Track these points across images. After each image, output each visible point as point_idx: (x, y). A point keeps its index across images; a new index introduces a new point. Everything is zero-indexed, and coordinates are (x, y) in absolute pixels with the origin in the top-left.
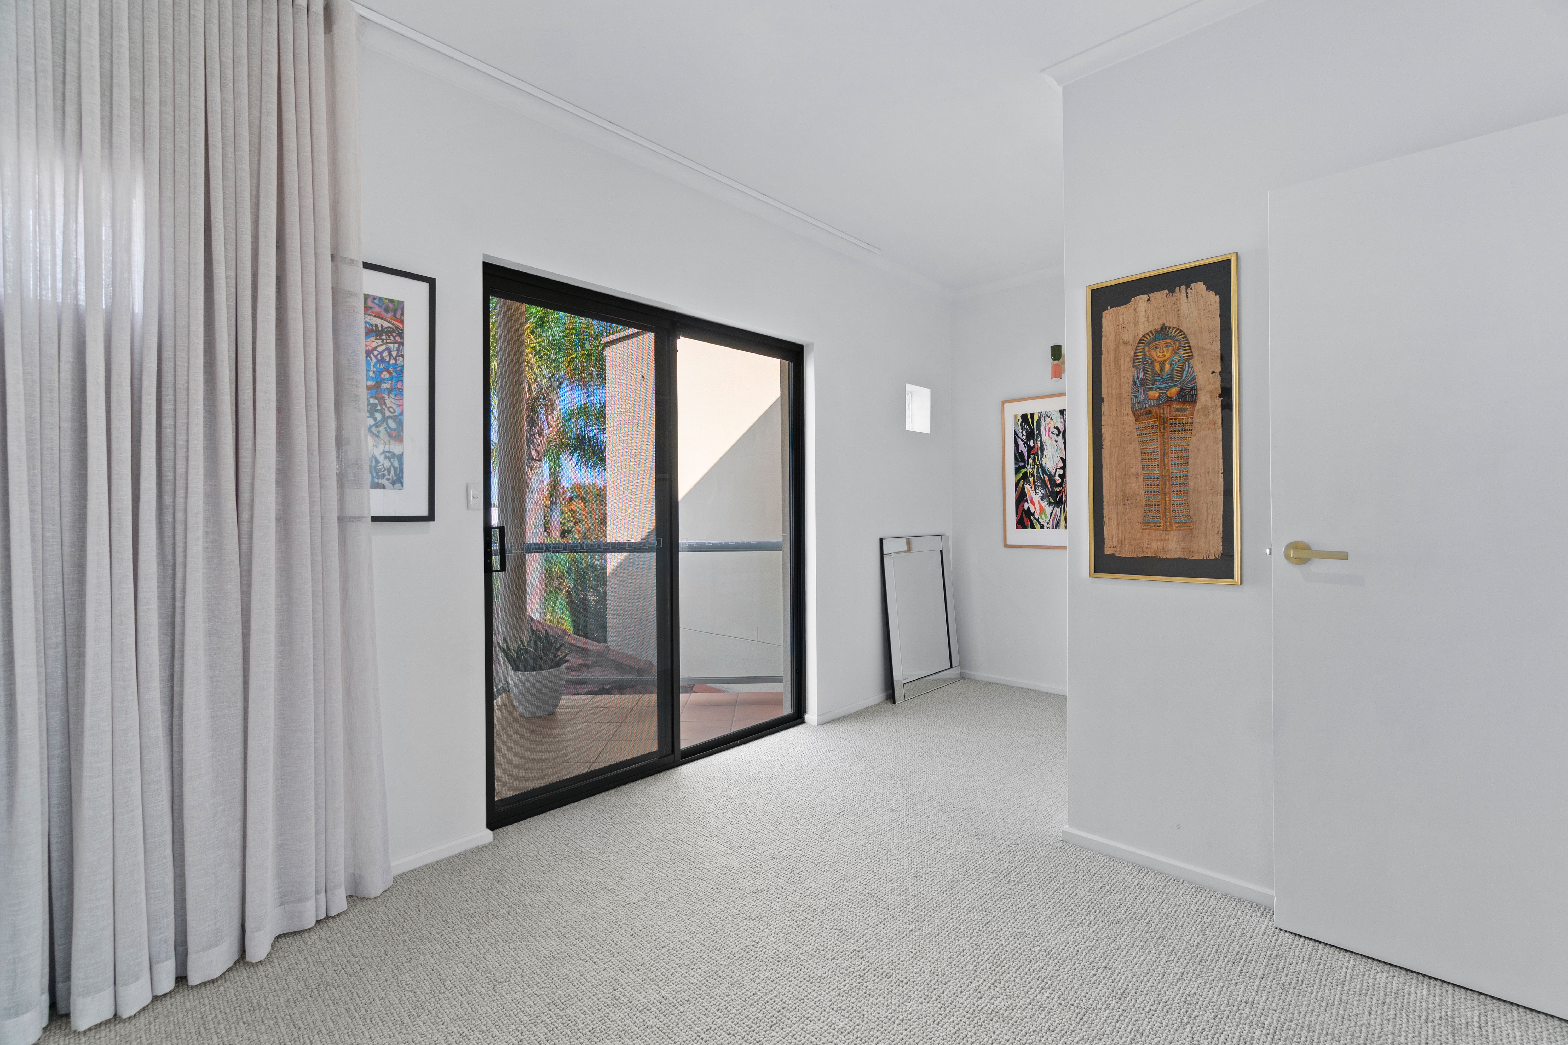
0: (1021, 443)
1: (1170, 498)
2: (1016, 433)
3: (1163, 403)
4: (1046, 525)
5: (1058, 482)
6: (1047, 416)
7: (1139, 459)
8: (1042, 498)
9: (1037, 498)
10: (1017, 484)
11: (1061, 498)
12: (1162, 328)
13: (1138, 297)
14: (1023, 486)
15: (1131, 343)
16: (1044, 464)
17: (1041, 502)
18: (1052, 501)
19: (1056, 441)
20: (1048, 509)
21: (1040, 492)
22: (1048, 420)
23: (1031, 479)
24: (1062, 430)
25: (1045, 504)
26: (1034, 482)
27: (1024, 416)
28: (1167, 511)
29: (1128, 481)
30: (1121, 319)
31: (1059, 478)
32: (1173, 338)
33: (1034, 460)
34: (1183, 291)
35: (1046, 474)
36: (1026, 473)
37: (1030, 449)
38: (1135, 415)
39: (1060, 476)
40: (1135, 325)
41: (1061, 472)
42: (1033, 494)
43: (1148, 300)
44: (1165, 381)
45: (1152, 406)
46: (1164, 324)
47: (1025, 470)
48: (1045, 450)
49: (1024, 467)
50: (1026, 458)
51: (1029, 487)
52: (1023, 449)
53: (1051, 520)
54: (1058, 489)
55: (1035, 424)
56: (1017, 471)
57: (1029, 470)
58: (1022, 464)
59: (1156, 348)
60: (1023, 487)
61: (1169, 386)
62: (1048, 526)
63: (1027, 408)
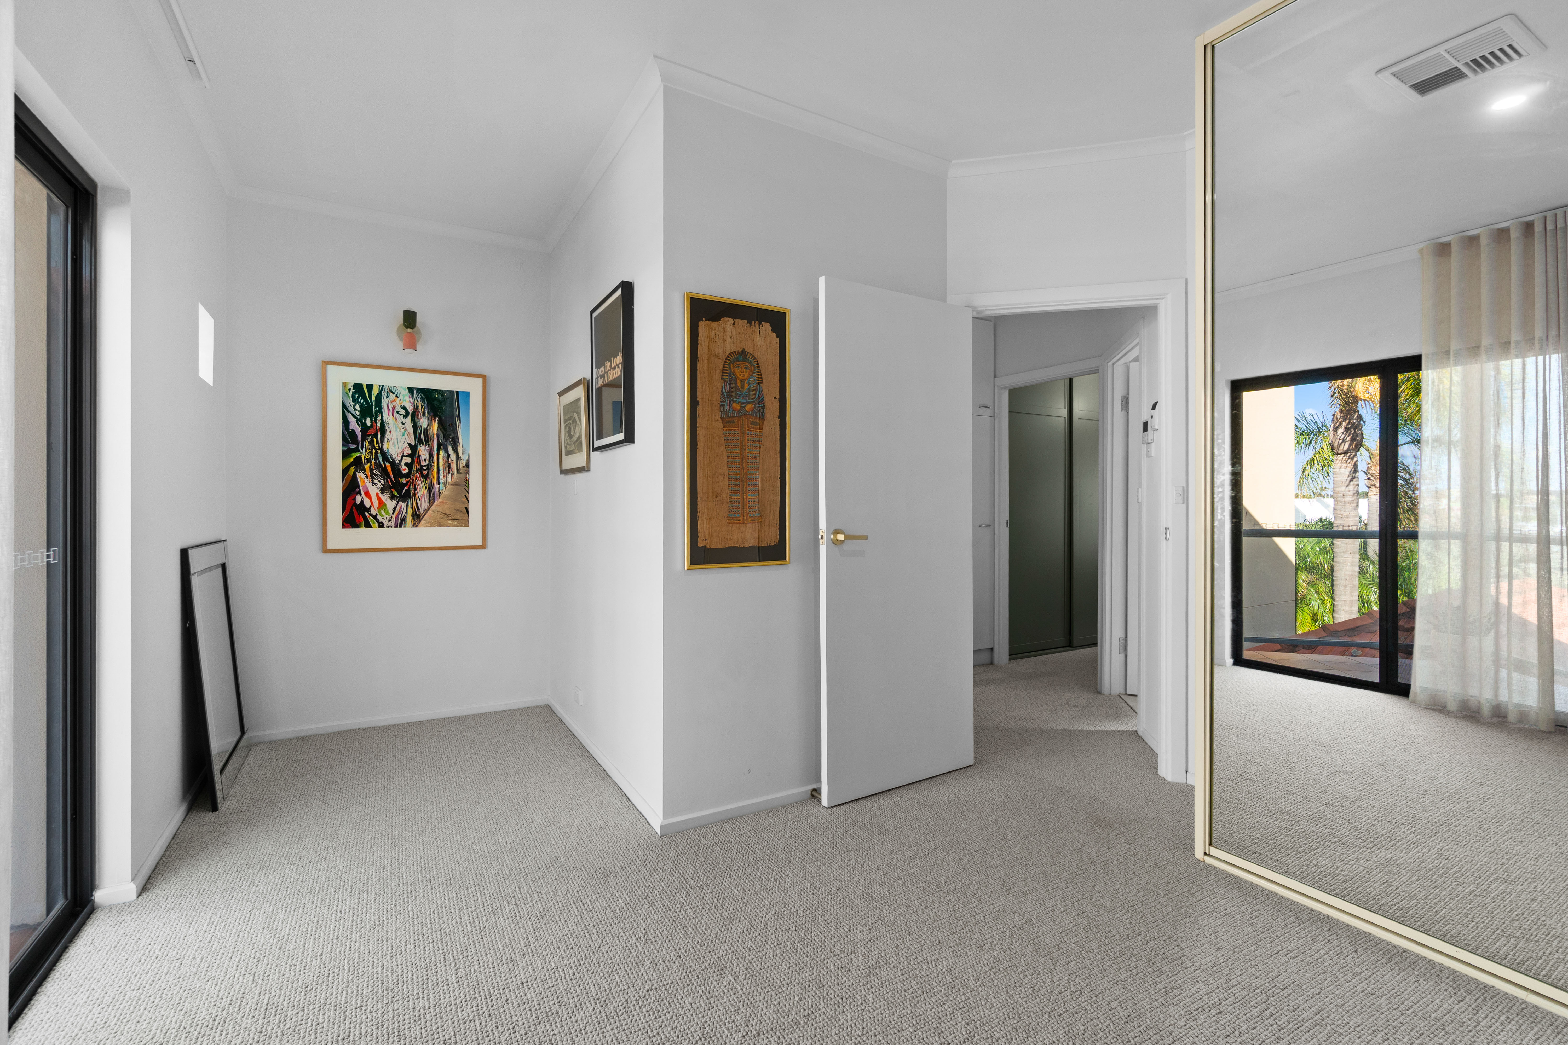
0: (352, 420)
1: (746, 496)
2: (344, 406)
3: (743, 415)
4: (386, 523)
5: (404, 472)
6: (391, 391)
7: (726, 461)
8: (382, 491)
9: (374, 490)
10: (345, 472)
11: (408, 491)
12: (742, 351)
13: (727, 319)
14: (355, 474)
15: (721, 357)
16: (385, 448)
17: (380, 495)
18: (396, 494)
19: (403, 424)
20: (390, 504)
21: (380, 483)
22: (392, 396)
23: (367, 466)
24: (411, 411)
25: (385, 498)
26: (371, 470)
27: (358, 387)
28: (745, 507)
29: (717, 481)
30: (713, 333)
31: (404, 467)
32: (750, 363)
33: (371, 443)
34: (757, 326)
35: (388, 461)
36: (359, 458)
37: (365, 429)
38: (723, 422)
39: (406, 464)
40: (724, 342)
41: (409, 460)
42: (369, 485)
43: (734, 324)
44: (744, 397)
45: (735, 417)
46: (744, 349)
47: (358, 454)
48: (388, 432)
49: (356, 450)
50: (359, 439)
51: (363, 476)
52: (354, 426)
53: (394, 516)
54: (403, 481)
55: (373, 398)
56: (345, 454)
57: (363, 454)
58: (353, 446)
59: (739, 367)
60: (354, 476)
61: (747, 402)
62: (389, 524)
63: (364, 377)
